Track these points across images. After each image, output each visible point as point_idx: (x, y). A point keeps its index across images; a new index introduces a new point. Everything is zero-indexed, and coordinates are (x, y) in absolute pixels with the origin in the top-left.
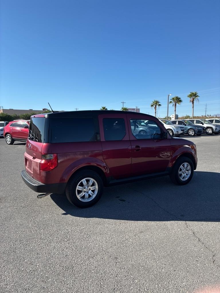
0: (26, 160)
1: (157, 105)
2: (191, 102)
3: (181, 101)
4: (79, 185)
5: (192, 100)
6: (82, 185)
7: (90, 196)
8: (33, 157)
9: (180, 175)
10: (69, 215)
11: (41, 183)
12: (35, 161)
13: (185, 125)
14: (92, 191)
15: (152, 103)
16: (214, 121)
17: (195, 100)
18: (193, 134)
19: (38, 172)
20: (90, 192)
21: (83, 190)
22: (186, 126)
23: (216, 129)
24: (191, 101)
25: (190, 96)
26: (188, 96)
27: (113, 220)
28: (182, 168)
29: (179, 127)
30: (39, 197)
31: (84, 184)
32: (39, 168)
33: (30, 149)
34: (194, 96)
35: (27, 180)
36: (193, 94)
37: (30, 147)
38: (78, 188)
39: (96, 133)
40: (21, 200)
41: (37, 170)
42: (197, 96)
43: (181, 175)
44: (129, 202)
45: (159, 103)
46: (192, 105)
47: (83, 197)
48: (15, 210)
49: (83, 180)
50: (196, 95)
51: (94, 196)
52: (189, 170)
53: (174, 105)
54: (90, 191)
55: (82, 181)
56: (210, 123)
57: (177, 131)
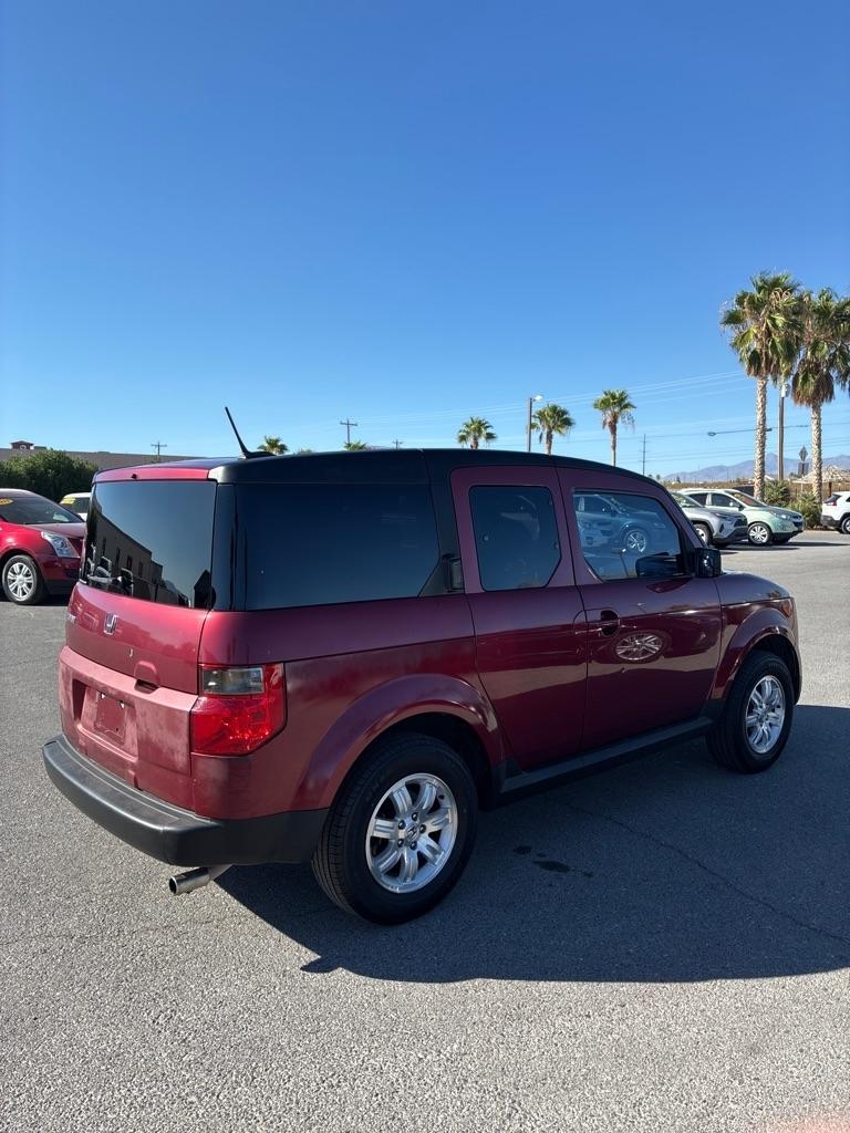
0: (80, 688)
1: (480, 436)
2: (607, 426)
3: (568, 423)
4: (379, 816)
5: (608, 420)
6: (389, 811)
7: (422, 860)
8: (135, 681)
9: (749, 729)
10: (341, 972)
11: (192, 815)
12: (153, 700)
13: (614, 513)
14: (432, 835)
15: (464, 428)
16: (709, 499)
17: (620, 420)
18: (641, 547)
19: (181, 759)
20: (424, 842)
21: (397, 834)
22: (616, 518)
23: (722, 528)
24: (605, 423)
25: (604, 405)
26: (596, 406)
27: (574, 985)
28: (756, 701)
29: (594, 521)
30: (184, 886)
31: (401, 808)
32: (185, 739)
33: (113, 638)
34: (616, 404)
35: (104, 795)
36: (613, 397)
37: (112, 630)
38: (378, 827)
39: (447, 556)
40: (53, 897)
41: (172, 751)
42: (626, 406)
43: (752, 729)
44: (590, 875)
45: (489, 430)
46: (611, 438)
47: (396, 870)
48: (44, 959)
49: (393, 789)
50: (623, 400)
51: (442, 859)
52: (779, 707)
53: (545, 436)
54: (426, 834)
55: (392, 794)
56: (696, 506)
57: (587, 538)
